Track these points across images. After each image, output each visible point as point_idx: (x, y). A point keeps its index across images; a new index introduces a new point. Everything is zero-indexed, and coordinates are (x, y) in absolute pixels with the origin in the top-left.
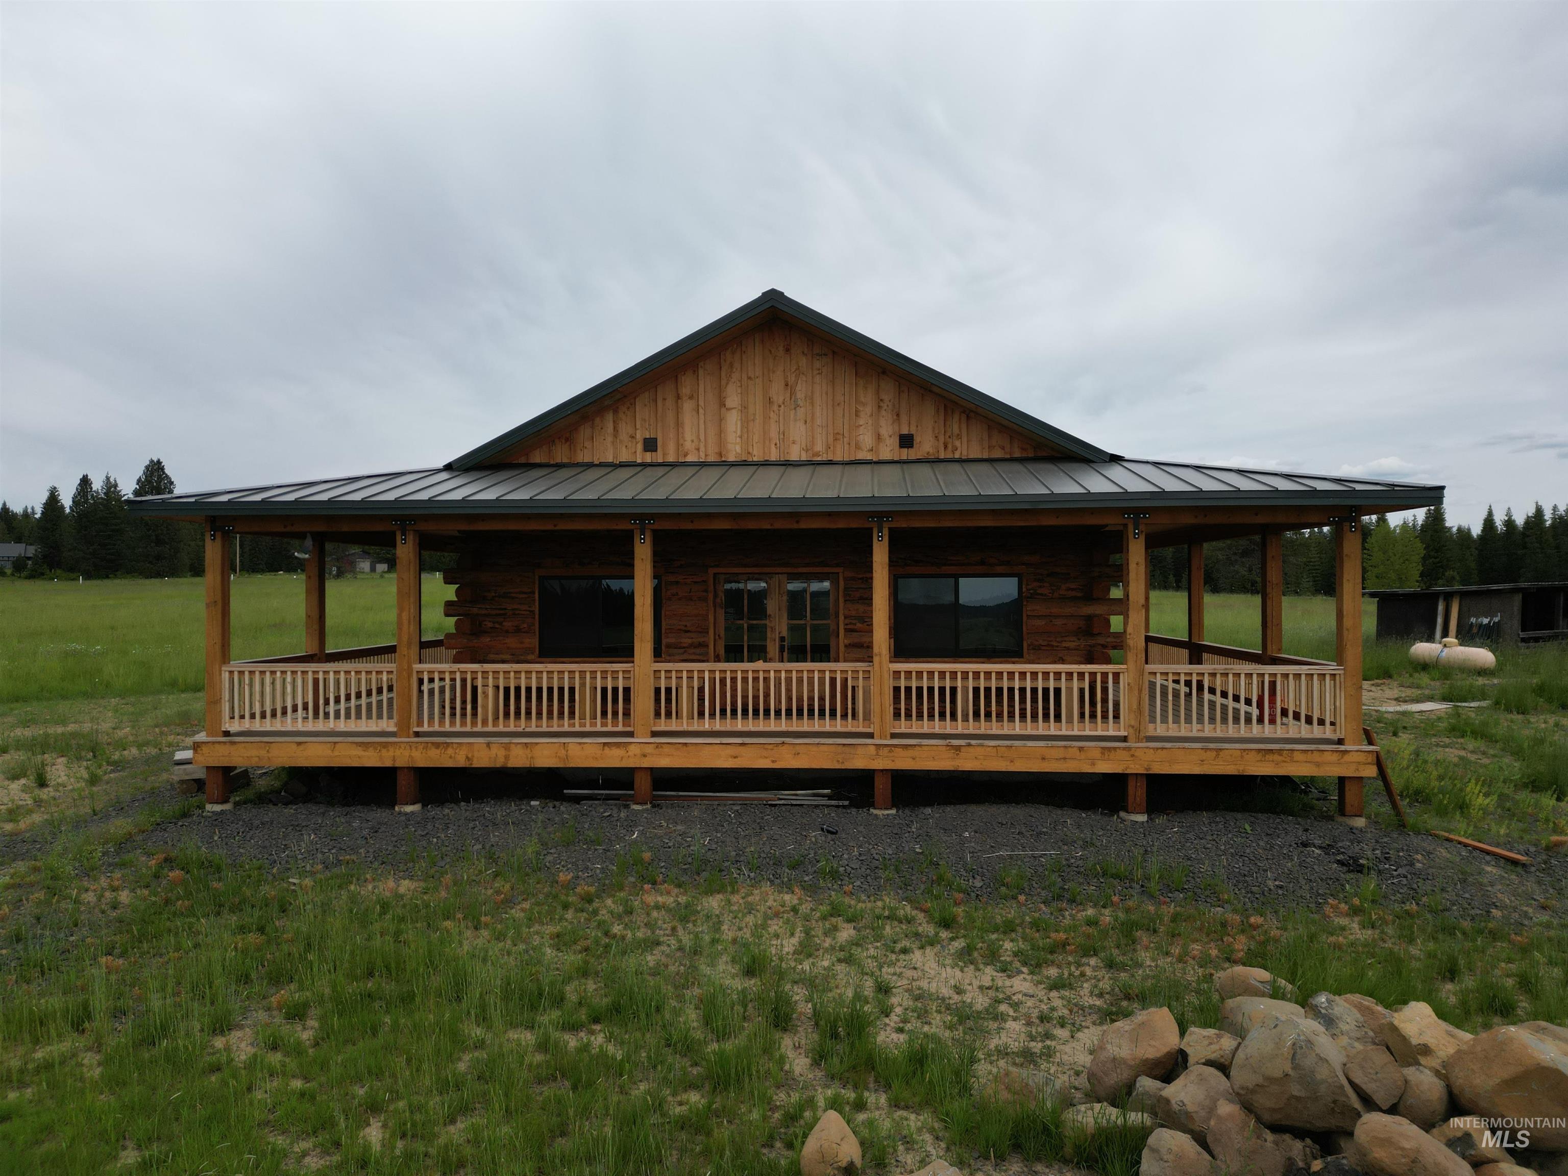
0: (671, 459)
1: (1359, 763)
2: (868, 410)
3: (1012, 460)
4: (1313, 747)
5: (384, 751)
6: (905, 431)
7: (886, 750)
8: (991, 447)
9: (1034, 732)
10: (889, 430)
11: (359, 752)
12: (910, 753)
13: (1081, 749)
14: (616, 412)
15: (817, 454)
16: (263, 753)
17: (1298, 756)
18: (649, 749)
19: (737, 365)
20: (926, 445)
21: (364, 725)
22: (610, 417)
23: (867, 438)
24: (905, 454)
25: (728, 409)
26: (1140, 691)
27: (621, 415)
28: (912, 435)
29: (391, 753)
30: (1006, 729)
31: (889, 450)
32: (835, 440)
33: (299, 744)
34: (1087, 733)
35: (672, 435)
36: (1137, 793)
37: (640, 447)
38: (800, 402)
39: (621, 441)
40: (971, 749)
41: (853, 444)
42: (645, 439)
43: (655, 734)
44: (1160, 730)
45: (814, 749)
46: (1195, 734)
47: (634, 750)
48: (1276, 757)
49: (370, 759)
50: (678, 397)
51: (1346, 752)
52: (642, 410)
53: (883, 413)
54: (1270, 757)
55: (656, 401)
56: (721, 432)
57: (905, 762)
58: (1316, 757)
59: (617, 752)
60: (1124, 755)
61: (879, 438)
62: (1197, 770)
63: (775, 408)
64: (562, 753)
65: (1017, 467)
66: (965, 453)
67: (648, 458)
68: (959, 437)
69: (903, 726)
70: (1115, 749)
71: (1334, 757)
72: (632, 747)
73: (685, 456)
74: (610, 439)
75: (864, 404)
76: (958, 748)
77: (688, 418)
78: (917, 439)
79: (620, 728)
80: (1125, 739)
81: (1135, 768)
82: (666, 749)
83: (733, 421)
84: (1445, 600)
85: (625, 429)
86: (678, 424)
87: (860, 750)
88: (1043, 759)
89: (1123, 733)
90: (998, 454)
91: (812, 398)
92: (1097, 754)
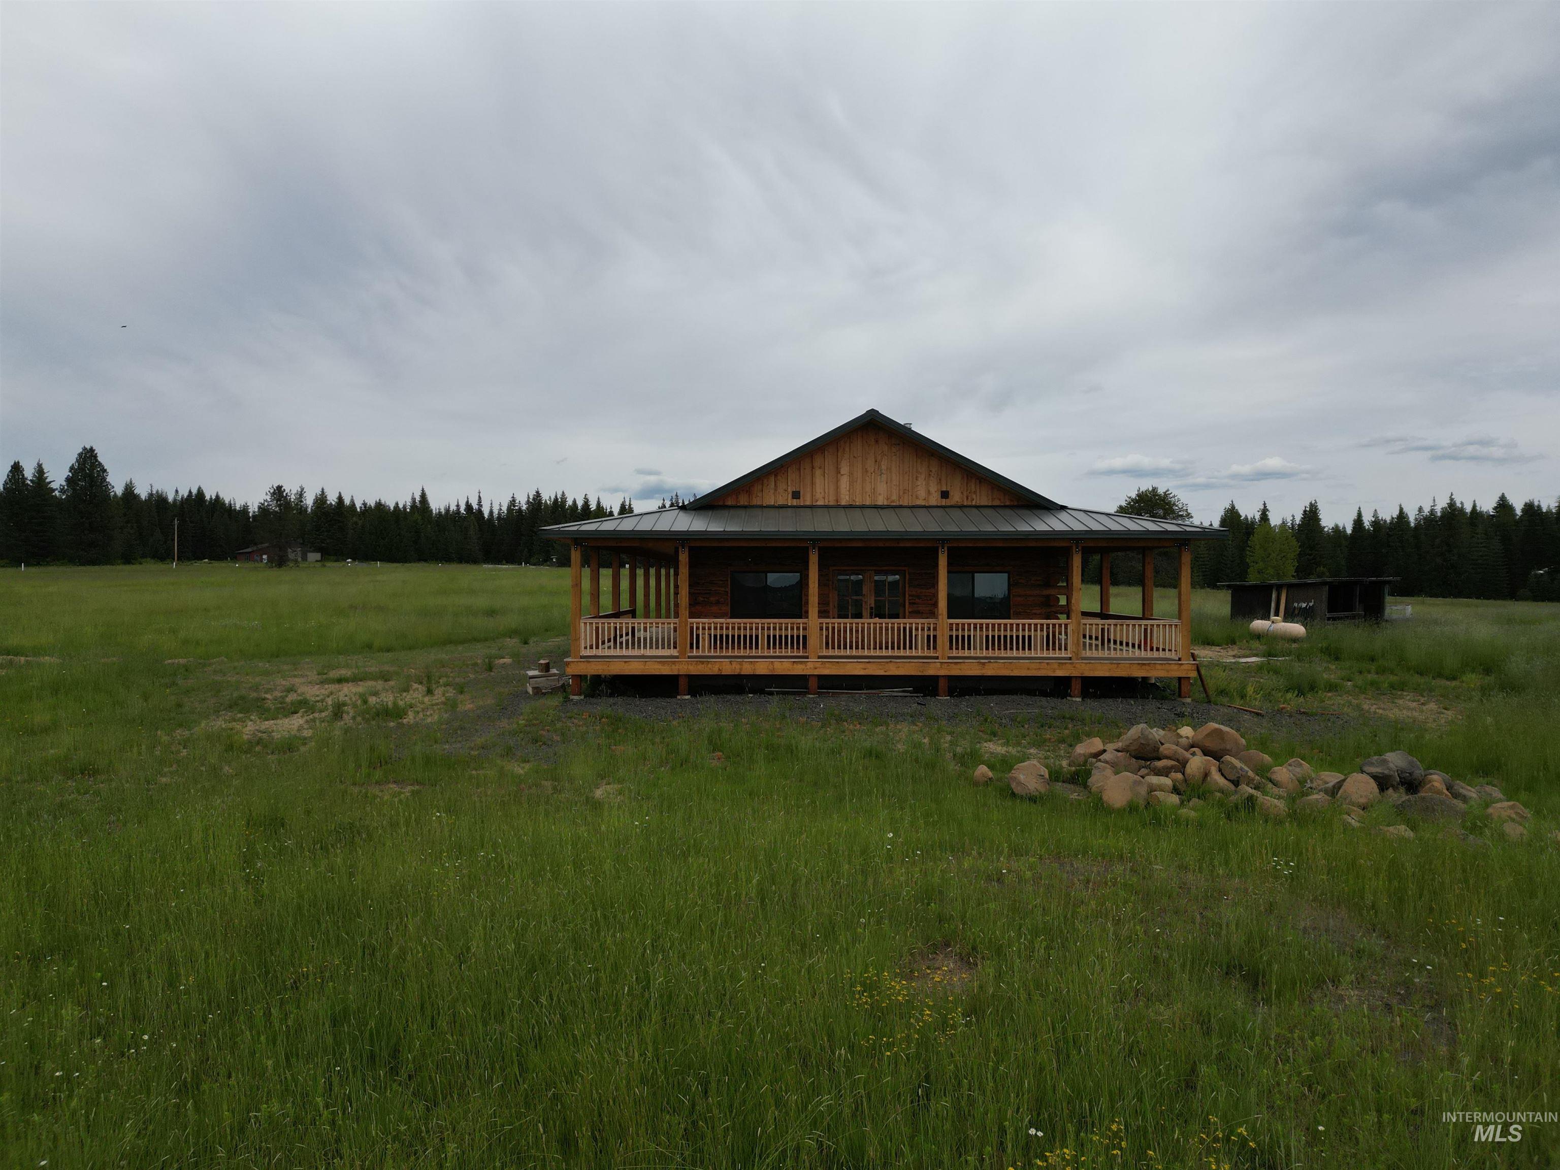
0: (808, 503)
1: (1188, 670)
2: (923, 476)
3: (1005, 507)
4: (1165, 662)
5: (673, 666)
6: (944, 489)
7: (946, 665)
8: (993, 499)
9: (1024, 656)
10: (934, 488)
11: (660, 666)
12: (959, 666)
13: (1048, 663)
14: (776, 476)
15: (893, 501)
16: (605, 667)
17: (1158, 667)
18: (818, 665)
19: (847, 449)
20: (956, 497)
21: (660, 652)
22: (772, 479)
23: (922, 493)
24: (944, 502)
25: (842, 475)
26: (1078, 633)
27: (779, 477)
28: (948, 492)
29: (677, 667)
30: (1009, 654)
31: (935, 499)
32: (904, 493)
33: (626, 662)
34: (1051, 655)
35: (809, 489)
36: (1076, 687)
37: (790, 496)
38: (883, 471)
39: (779, 493)
40: (991, 664)
41: (914, 497)
42: (793, 492)
43: (820, 657)
44: (1088, 654)
45: (908, 664)
46: (1106, 655)
47: (810, 665)
48: (1147, 667)
49: (665, 670)
50: (813, 468)
51: (1182, 664)
52: (792, 475)
53: (932, 478)
54: (1144, 667)
55: (799, 469)
56: (837, 488)
57: (956, 671)
58: (1167, 667)
59: (801, 667)
60: (1069, 666)
61: (929, 493)
62: (1107, 674)
63: (869, 474)
64: (771, 667)
65: (1008, 512)
66: (978, 502)
67: (795, 502)
68: (975, 492)
69: (954, 653)
70: (1066, 663)
71: (1176, 667)
72: (808, 664)
73: (817, 501)
74: (772, 491)
75: (921, 474)
76: (984, 664)
77: (818, 480)
78: (951, 494)
79: (801, 654)
80: (1070, 659)
81: (1075, 673)
82: (827, 665)
83: (844, 482)
84: (1277, 590)
85: (782, 486)
86: (813, 483)
87: (932, 665)
88: (1028, 669)
89: (1069, 655)
90: (997, 503)
91: (890, 469)
92: (1056, 666)
